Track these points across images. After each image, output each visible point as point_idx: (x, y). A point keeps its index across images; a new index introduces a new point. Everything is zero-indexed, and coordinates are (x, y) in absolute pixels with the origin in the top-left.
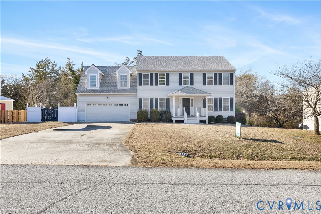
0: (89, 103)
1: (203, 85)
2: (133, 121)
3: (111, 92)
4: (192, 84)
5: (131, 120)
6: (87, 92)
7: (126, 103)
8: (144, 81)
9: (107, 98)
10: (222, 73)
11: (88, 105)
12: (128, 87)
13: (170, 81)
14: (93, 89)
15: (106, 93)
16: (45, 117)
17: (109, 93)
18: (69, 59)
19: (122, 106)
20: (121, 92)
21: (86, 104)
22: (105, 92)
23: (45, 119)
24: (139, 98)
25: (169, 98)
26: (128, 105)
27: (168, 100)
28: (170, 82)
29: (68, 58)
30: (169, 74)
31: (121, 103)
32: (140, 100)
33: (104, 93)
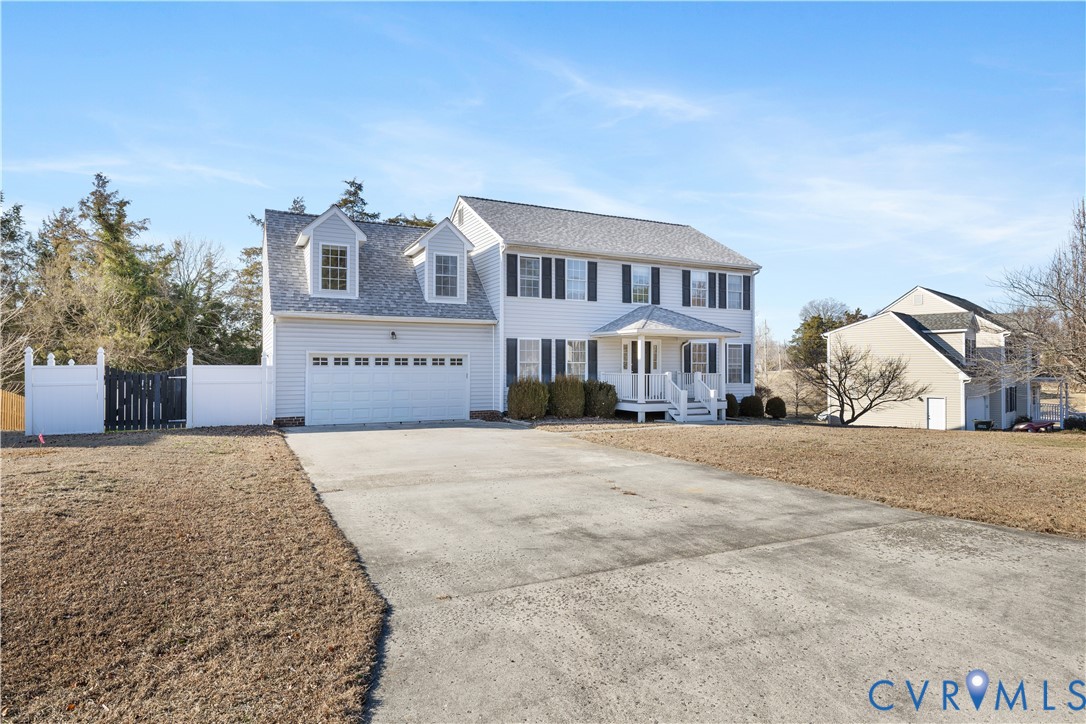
0: (320, 354)
1: (684, 305)
2: (486, 418)
3: (409, 315)
4: (656, 300)
5: (474, 415)
6: (318, 310)
7: (456, 354)
8: (523, 282)
9: (393, 334)
10: (728, 274)
11: (317, 361)
12: (461, 298)
13: (598, 286)
14: (337, 301)
15: (389, 315)
16: (121, 409)
17: (402, 315)
18: (101, 180)
19: (441, 364)
20: (442, 316)
21: (310, 354)
22: (386, 312)
23: (121, 417)
24: (508, 340)
25: (595, 342)
26: (463, 362)
27: (593, 347)
28: (598, 290)
29: (99, 177)
30: (596, 264)
31: (438, 354)
32: (512, 347)
33: (384, 314)
